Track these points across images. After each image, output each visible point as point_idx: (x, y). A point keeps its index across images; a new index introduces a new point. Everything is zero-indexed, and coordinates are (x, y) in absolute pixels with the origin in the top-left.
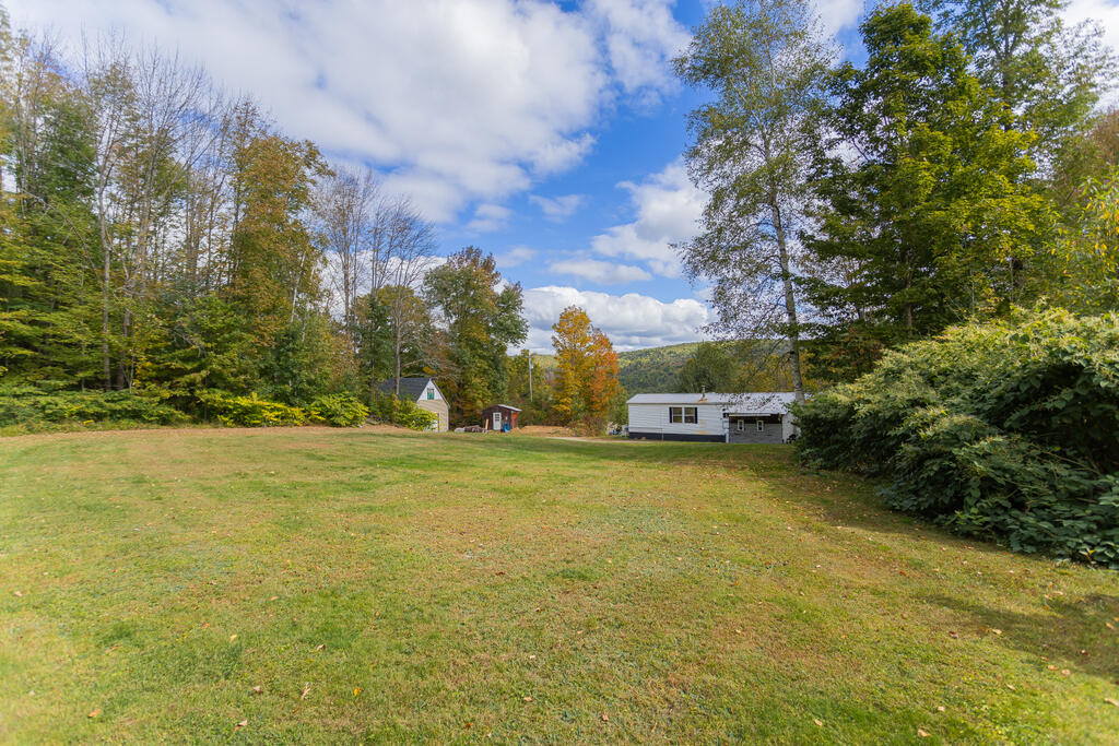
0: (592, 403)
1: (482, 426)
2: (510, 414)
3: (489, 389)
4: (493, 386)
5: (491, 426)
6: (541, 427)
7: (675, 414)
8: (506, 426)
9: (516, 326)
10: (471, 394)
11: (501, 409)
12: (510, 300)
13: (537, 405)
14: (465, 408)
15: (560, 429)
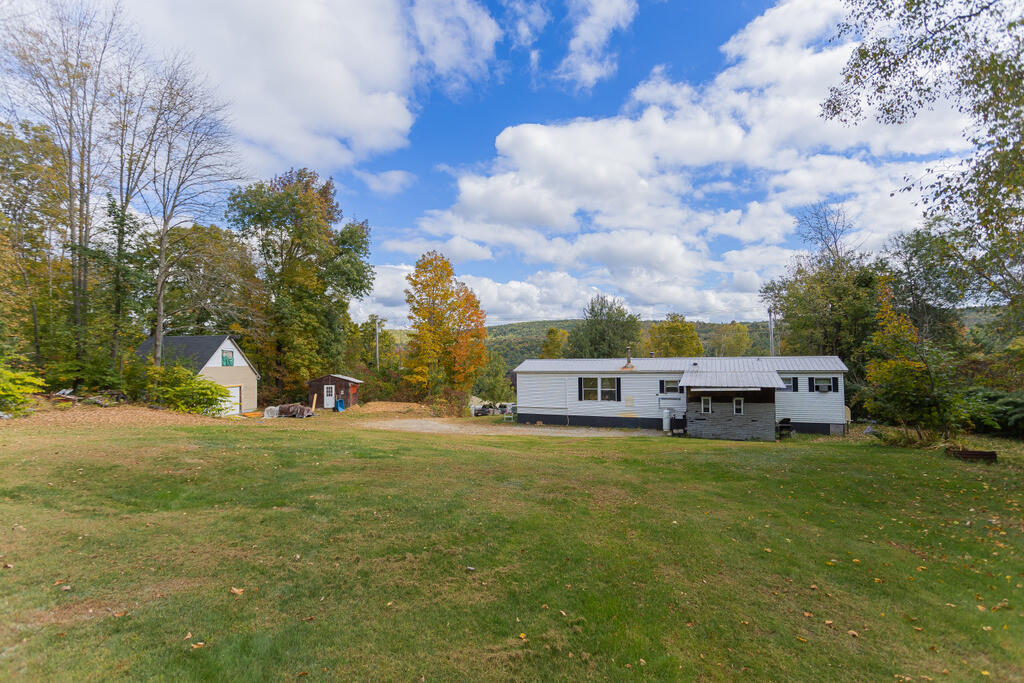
0: (454, 373)
1: (309, 403)
2: (347, 388)
3: (318, 352)
4: (324, 349)
5: (320, 403)
6: (389, 404)
7: (587, 388)
8: (342, 403)
9: (358, 272)
10: (292, 358)
11: (335, 381)
12: (353, 240)
13: (385, 375)
14: (285, 380)
15: (415, 406)
